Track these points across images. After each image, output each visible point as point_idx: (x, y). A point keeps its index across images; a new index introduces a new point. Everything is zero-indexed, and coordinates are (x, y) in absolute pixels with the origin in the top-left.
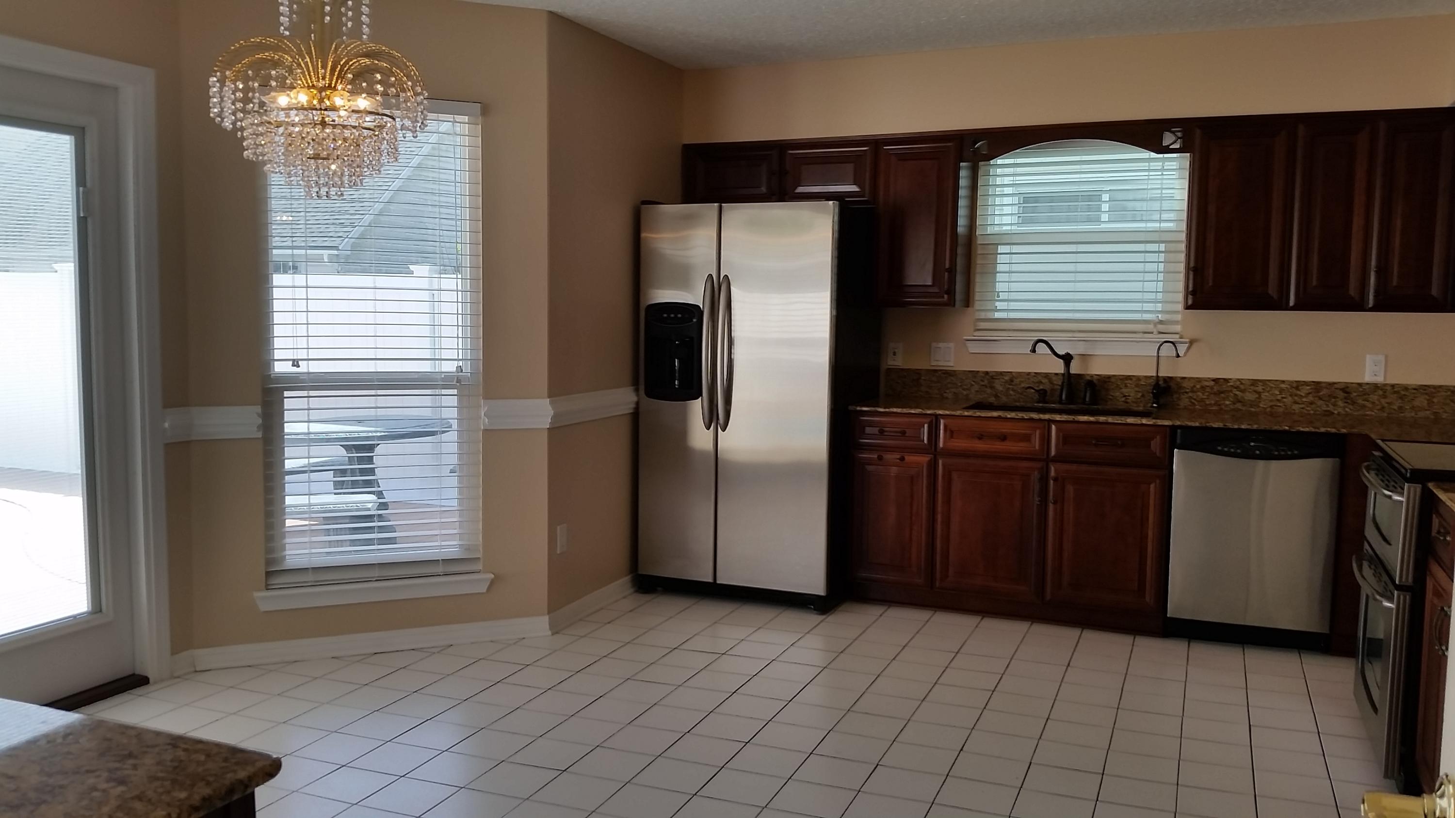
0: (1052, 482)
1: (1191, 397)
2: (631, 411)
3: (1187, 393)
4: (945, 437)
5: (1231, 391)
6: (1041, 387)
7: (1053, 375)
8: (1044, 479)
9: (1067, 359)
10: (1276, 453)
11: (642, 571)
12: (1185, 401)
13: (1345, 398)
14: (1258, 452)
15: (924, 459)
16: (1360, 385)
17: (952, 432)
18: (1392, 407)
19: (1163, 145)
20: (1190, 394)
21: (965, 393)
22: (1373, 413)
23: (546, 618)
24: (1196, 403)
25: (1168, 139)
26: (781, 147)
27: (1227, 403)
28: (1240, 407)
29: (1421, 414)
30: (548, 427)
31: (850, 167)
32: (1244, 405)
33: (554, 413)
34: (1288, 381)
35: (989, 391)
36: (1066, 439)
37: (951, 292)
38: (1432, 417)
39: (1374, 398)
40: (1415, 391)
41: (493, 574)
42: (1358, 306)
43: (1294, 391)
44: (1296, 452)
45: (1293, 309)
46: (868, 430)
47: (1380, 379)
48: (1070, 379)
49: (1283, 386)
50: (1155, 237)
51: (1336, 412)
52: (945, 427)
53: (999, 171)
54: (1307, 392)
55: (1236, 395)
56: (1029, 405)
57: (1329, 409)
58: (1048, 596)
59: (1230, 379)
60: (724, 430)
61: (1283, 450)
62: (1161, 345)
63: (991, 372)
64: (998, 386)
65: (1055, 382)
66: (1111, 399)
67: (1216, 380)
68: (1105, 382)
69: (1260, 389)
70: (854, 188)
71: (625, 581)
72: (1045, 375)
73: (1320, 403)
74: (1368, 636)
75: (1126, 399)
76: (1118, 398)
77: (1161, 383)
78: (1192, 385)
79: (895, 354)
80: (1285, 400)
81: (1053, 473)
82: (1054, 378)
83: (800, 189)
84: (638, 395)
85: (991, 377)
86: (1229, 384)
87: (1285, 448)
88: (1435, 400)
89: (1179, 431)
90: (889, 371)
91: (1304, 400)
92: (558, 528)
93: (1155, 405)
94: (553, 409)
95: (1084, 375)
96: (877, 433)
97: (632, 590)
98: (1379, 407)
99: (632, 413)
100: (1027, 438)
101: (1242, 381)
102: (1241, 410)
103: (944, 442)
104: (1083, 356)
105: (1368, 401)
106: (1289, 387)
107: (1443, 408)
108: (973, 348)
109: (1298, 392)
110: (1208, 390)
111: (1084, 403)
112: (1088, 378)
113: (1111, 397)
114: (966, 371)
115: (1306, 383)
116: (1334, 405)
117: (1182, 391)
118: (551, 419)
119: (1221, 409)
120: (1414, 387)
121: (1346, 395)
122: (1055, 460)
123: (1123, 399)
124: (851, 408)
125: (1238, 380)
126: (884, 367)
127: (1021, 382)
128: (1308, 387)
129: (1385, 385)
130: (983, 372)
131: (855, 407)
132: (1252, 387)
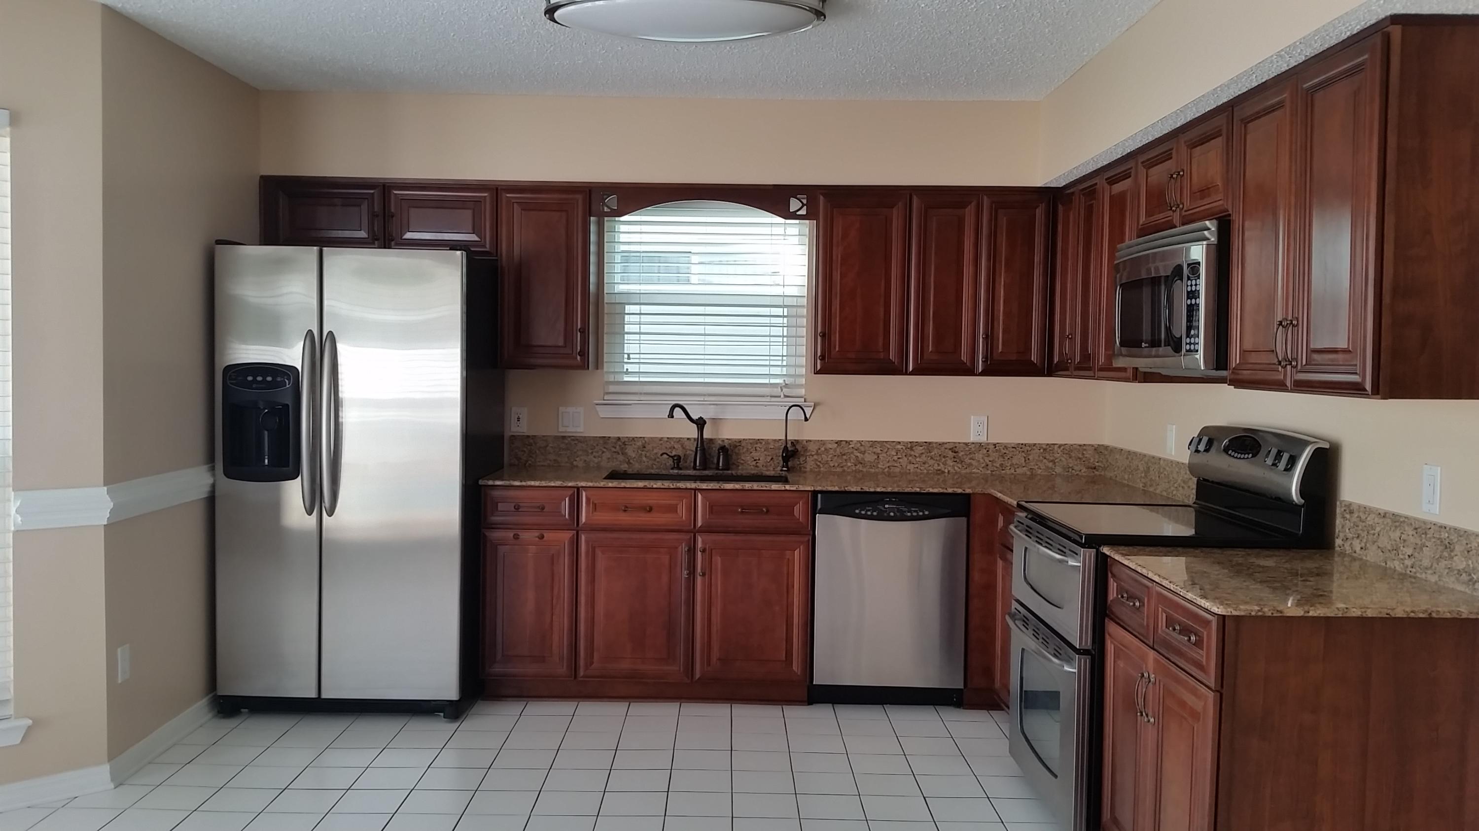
0: (699, 553)
1: (816, 460)
2: (206, 496)
3: (813, 456)
4: (587, 512)
5: (852, 453)
6: (674, 453)
7: (686, 440)
8: (692, 551)
9: (700, 423)
10: (909, 514)
11: (222, 691)
12: (810, 465)
13: (954, 457)
14: (892, 514)
15: (566, 536)
16: (966, 444)
17: (595, 505)
18: (995, 464)
19: (791, 211)
20: (815, 457)
21: (596, 460)
22: (979, 471)
23: (106, 768)
24: (821, 466)
25: (794, 204)
26: (385, 188)
27: (849, 464)
28: (861, 469)
29: (1019, 471)
30: (106, 523)
31: (468, 214)
32: (864, 467)
33: (114, 505)
34: (903, 442)
35: (621, 457)
36: (712, 508)
37: (584, 353)
38: (1028, 473)
39: (979, 456)
40: (1014, 449)
41: (31, 719)
42: (968, 371)
43: (909, 452)
44: (927, 513)
45: (912, 374)
46: (501, 506)
47: (983, 439)
48: (703, 445)
49: (899, 447)
50: (779, 301)
51: (946, 471)
52: (588, 499)
53: (623, 228)
54: (921, 452)
55: (857, 457)
56: (664, 472)
57: (939, 468)
58: (698, 675)
59: (851, 441)
60: (331, 513)
61: (915, 511)
62: (790, 408)
63: (623, 437)
64: (631, 452)
65: (687, 447)
66: (742, 464)
67: (838, 443)
68: (736, 446)
69: (878, 450)
70: (474, 237)
71: (201, 706)
72: (678, 440)
73: (931, 462)
74: (1024, 689)
75: (757, 463)
76: (749, 462)
77: (789, 445)
78: (817, 448)
79: (519, 419)
80: (900, 460)
81: (700, 544)
82: (687, 443)
83: (409, 235)
84: (214, 475)
85: (621, 444)
86: (850, 446)
87: (917, 509)
88: (1031, 457)
89: (819, 495)
90: (513, 438)
91: (918, 459)
92: (119, 650)
93: (784, 469)
94: (112, 499)
95: (715, 439)
96: (513, 509)
97: (210, 715)
98: (983, 465)
99: (204, 498)
100: (672, 509)
101: (863, 443)
102: (862, 471)
103: (586, 517)
104: (714, 420)
105: (973, 460)
106: (904, 448)
107: (1037, 465)
108: (604, 412)
109: (912, 453)
110: (831, 452)
111: (717, 468)
112: (720, 442)
113: (742, 462)
114: (596, 437)
115: (918, 444)
116: (945, 464)
117: (808, 454)
118: (110, 513)
119: (844, 471)
120: (1013, 445)
121: (955, 454)
122: (702, 531)
123: (754, 463)
124: (481, 482)
125: (859, 442)
126: (507, 434)
127: (653, 448)
128: (921, 448)
129: (988, 444)
130: (614, 438)
131: (486, 481)
132: (871, 449)
